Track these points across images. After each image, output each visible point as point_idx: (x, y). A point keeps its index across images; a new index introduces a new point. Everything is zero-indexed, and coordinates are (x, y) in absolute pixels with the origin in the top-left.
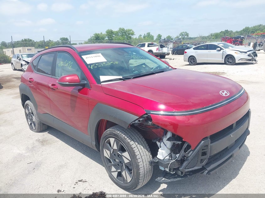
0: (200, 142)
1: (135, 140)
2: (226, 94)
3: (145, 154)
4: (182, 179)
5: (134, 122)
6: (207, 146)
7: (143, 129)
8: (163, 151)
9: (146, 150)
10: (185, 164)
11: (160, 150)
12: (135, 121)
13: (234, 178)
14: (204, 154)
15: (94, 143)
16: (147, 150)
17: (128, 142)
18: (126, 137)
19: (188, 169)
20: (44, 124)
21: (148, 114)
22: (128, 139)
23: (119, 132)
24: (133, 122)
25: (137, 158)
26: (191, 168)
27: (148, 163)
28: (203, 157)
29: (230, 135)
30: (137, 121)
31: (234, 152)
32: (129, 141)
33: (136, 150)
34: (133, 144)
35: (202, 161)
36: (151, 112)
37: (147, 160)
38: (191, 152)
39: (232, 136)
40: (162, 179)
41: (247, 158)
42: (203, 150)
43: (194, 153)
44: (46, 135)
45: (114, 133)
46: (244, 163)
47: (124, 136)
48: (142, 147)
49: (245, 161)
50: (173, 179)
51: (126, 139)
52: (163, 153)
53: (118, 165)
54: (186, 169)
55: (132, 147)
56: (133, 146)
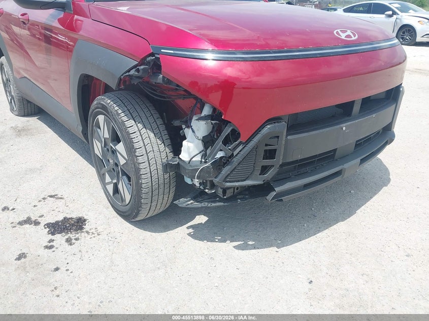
0: (262, 127)
1: (137, 119)
2: (348, 36)
3: (156, 149)
4: (226, 204)
5: (127, 74)
6: (278, 137)
7: (156, 95)
8: (191, 145)
9: (159, 142)
10: (226, 170)
11: (185, 143)
12: (129, 71)
13: (344, 219)
14: (270, 154)
15: (80, 128)
16: (163, 142)
17: (123, 122)
18: (120, 111)
19: (230, 182)
20: (29, 102)
21: (157, 56)
22: (123, 115)
23: (109, 101)
24: (125, 73)
25: (137, 154)
26: (239, 181)
27: (160, 167)
28: (267, 162)
29: (342, 125)
30: (134, 70)
31: (346, 166)
32: (125, 118)
33: (136, 138)
34: (133, 127)
35: (264, 169)
36: (162, 51)
37: (159, 162)
38: (241, 147)
39: (344, 128)
40: (187, 202)
41: (381, 189)
42: (266, 145)
43: (246, 148)
44: (34, 122)
45: (102, 104)
46: (371, 198)
47: (117, 108)
48: (152, 135)
49: (375, 194)
50: (206, 203)
51: (119, 114)
52: (190, 150)
53: (113, 169)
54: (227, 182)
55: (128, 132)
56: (131, 130)
